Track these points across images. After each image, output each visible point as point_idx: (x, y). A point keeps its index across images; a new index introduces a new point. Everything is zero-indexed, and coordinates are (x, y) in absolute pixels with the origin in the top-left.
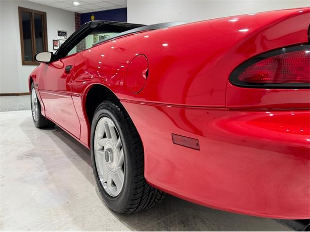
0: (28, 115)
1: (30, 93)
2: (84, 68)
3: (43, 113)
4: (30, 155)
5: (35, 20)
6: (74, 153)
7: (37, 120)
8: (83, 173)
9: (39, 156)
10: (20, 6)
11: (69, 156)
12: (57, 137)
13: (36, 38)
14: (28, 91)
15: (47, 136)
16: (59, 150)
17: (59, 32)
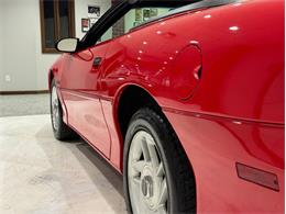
0: (46, 122)
1: (50, 91)
2: (120, 59)
3: (65, 120)
4: (47, 178)
6: (103, 177)
7: (57, 128)
8: (113, 208)
9: (58, 179)
11: (96, 181)
13: (61, 15)
14: (47, 88)
15: (69, 151)
16: (84, 173)
17: (90, 8)
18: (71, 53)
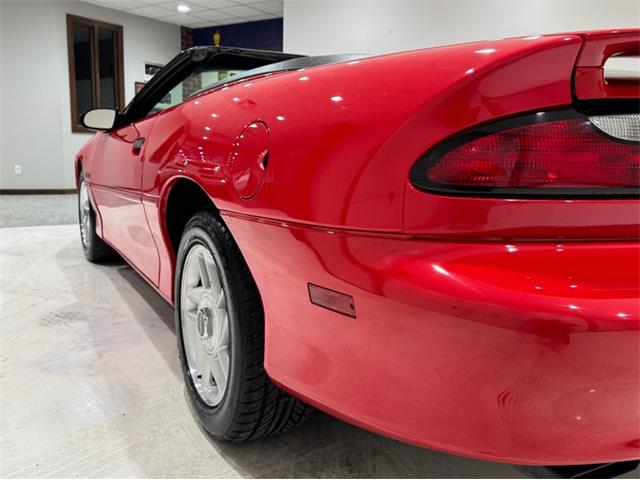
0: (72, 236)
1: (77, 191)
3: (99, 232)
4: (67, 316)
5: (99, 41)
6: (154, 315)
7: (88, 244)
8: (163, 356)
9: (85, 318)
10: (69, 12)
11: (143, 320)
12: (125, 280)
13: (101, 76)
14: (74, 186)
15: (105, 278)
16: (124, 308)
17: (147, 66)
18: (107, 131)
